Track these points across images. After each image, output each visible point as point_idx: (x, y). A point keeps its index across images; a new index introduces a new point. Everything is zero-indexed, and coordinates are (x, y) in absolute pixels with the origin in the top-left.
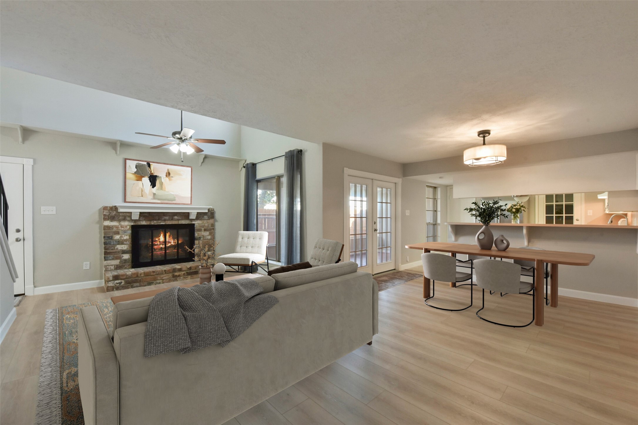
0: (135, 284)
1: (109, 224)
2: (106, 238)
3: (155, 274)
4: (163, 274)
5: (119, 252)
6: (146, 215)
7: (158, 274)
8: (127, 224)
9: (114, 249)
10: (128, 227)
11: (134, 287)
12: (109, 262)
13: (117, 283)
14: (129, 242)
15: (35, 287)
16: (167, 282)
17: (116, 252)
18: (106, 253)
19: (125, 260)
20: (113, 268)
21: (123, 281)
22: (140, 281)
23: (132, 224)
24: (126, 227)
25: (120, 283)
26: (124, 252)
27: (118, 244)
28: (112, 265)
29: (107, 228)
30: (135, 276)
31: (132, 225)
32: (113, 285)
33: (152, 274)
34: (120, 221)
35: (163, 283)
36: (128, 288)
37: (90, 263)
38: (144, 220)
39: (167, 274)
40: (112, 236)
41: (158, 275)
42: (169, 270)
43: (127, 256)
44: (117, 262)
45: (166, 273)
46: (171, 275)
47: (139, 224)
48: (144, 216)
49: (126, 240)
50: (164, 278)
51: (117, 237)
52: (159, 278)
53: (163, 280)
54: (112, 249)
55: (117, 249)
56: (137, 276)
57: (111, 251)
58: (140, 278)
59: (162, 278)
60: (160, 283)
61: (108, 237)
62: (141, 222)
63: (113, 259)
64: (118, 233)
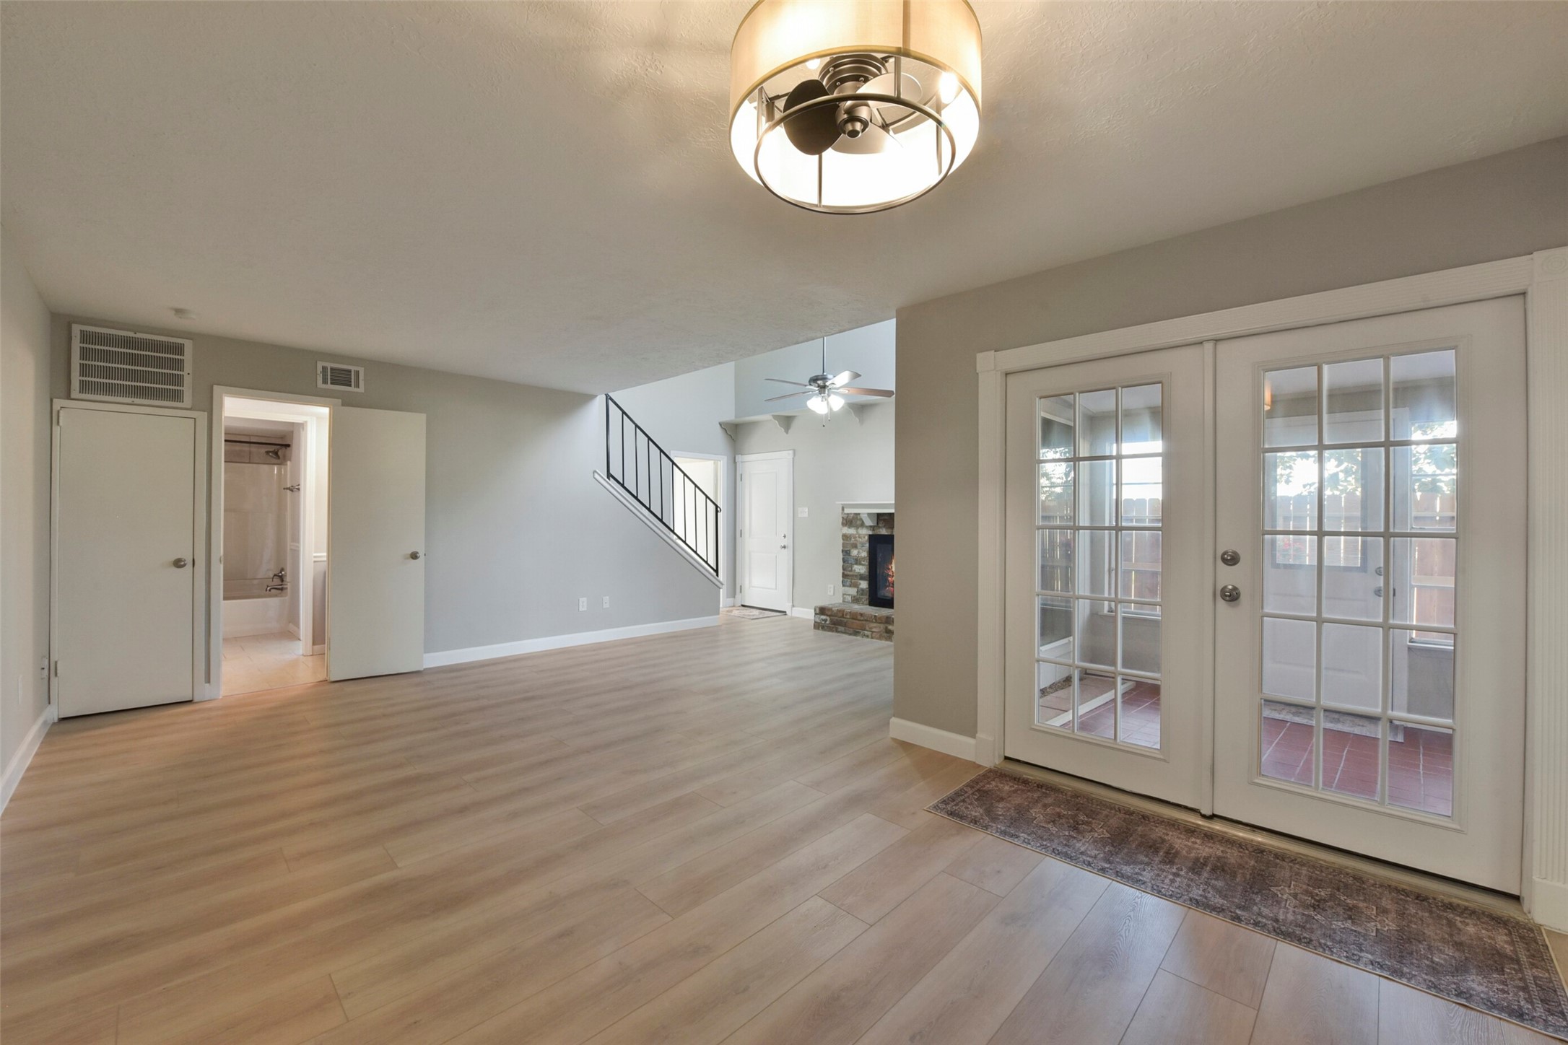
0: (841, 628)
1: (847, 533)
2: (844, 554)
3: (862, 618)
4: (872, 622)
5: (856, 576)
6: (886, 517)
7: (866, 620)
8: (865, 532)
9: (851, 571)
10: (867, 538)
11: (839, 632)
12: (846, 588)
13: (823, 620)
14: (866, 563)
15: (793, 606)
16: (877, 639)
17: (853, 576)
18: (844, 576)
19: (863, 590)
20: (849, 599)
21: (828, 618)
22: (845, 625)
23: (871, 533)
24: (864, 537)
25: (826, 620)
26: (862, 577)
27: (856, 564)
28: (849, 595)
29: (845, 537)
30: (841, 615)
31: (870, 535)
32: (819, 621)
33: (859, 617)
34: (857, 527)
35: (872, 638)
36: (833, 631)
37: (834, 587)
38: (884, 526)
39: (878, 625)
40: (850, 551)
41: (868, 622)
42: (880, 618)
43: (864, 585)
44: (853, 591)
45: (876, 622)
46: (882, 626)
47: (879, 533)
48: (884, 520)
49: (864, 558)
50: (874, 630)
51: (854, 552)
52: (867, 628)
53: (873, 632)
54: (850, 571)
55: (855, 570)
56: (843, 616)
57: (849, 573)
58: (845, 620)
59: (871, 628)
60: (867, 636)
61: (846, 551)
62: (881, 530)
63: (850, 586)
64: (855, 546)
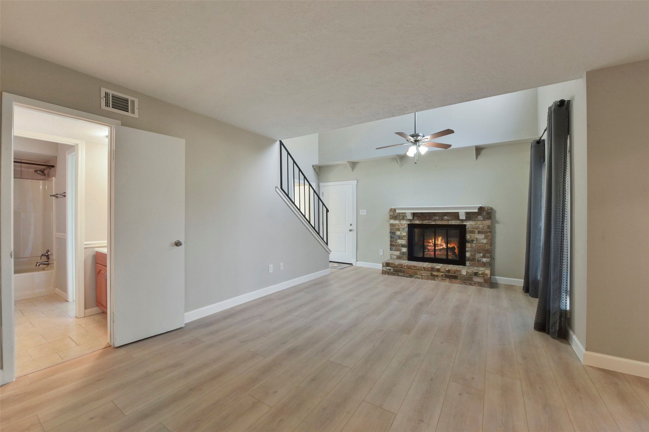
0: (400, 274)
1: (393, 223)
2: (392, 234)
3: (415, 269)
4: (422, 270)
5: (399, 245)
6: (419, 215)
7: (417, 270)
8: (405, 223)
9: (396, 242)
10: (406, 225)
11: (399, 276)
12: (393, 252)
13: (388, 269)
14: (406, 238)
15: (357, 261)
16: (425, 279)
17: (397, 245)
18: (391, 245)
19: (404, 253)
20: (395, 257)
21: (392, 269)
22: (403, 272)
23: (409, 223)
24: (405, 225)
25: (390, 270)
26: (403, 246)
27: (399, 239)
28: (395, 255)
29: (392, 225)
30: (401, 267)
31: (408, 224)
32: (385, 270)
33: (413, 268)
34: (400, 220)
35: (422, 279)
36: (395, 275)
37: (383, 251)
38: (418, 220)
39: (426, 272)
40: (395, 232)
41: (418, 271)
42: (427, 268)
43: (405, 250)
44: (397, 253)
45: (424, 270)
46: (429, 273)
47: (414, 223)
48: (418, 216)
49: (404, 236)
50: (423, 274)
51: (398, 233)
52: (418, 274)
53: (422, 276)
54: (395, 243)
55: (398, 242)
56: (402, 267)
57: (394, 244)
58: (404, 269)
59: (422, 274)
60: (419, 278)
61: (393, 233)
62: (415, 221)
63: (395, 250)
64: (399, 230)
